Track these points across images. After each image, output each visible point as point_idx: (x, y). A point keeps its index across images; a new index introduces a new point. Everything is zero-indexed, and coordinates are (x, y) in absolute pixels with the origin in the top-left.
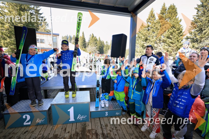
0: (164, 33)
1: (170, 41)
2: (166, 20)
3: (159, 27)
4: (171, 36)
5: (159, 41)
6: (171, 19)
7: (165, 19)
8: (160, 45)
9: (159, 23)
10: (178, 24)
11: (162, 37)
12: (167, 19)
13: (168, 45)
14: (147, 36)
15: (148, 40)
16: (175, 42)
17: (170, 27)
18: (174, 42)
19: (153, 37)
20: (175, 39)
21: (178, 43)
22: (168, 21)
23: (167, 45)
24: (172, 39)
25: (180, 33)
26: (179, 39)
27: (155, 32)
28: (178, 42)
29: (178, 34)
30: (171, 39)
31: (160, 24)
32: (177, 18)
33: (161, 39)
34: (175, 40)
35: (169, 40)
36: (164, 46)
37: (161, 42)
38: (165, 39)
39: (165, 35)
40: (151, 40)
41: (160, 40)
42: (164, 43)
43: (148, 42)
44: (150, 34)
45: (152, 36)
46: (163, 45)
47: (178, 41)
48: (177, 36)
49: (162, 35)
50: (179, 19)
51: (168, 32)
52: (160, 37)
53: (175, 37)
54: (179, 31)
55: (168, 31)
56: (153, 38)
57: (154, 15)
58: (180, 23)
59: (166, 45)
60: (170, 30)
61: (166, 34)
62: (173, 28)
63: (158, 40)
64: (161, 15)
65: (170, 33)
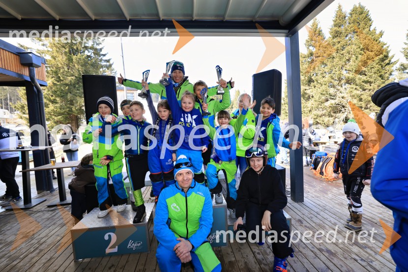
0: (346, 64)
1: (364, 78)
2: (347, 38)
3: (334, 54)
4: (364, 69)
5: (338, 82)
6: (358, 34)
7: (346, 36)
8: (342, 89)
9: (334, 45)
10: (378, 42)
11: (344, 72)
12: (349, 36)
13: (361, 88)
14: (309, 74)
15: (313, 82)
16: (375, 80)
17: (359, 50)
18: (372, 80)
19: (325, 74)
20: (375, 73)
21: (382, 81)
22: (353, 40)
23: (357, 87)
24: (366, 73)
25: (383, 60)
26: (383, 73)
27: (326, 65)
28: (382, 79)
29: (379, 62)
30: (366, 75)
31: (335, 47)
32: (371, 29)
33: (342, 77)
34: (374, 75)
35: (361, 76)
36: (351, 90)
37: (343, 82)
38: (351, 75)
39: (349, 67)
40: (319, 82)
41: (340, 80)
42: (350, 84)
43: (315, 87)
44: (317, 68)
45: (322, 74)
46: (348, 89)
47: (380, 76)
48: (377, 66)
49: (344, 68)
50: (378, 32)
51: (357, 62)
52: (338, 72)
53: (373, 69)
54: (381, 56)
55: (356, 59)
56: (323, 77)
57: (320, 31)
58: (381, 40)
59: (356, 89)
60: (360, 56)
61: (352, 65)
62: (365, 50)
63: (336, 78)
64: (336, 28)
65: (360, 64)
